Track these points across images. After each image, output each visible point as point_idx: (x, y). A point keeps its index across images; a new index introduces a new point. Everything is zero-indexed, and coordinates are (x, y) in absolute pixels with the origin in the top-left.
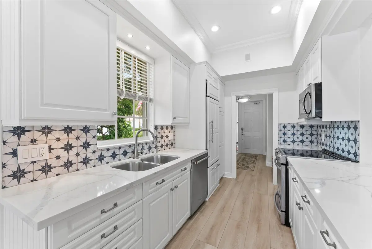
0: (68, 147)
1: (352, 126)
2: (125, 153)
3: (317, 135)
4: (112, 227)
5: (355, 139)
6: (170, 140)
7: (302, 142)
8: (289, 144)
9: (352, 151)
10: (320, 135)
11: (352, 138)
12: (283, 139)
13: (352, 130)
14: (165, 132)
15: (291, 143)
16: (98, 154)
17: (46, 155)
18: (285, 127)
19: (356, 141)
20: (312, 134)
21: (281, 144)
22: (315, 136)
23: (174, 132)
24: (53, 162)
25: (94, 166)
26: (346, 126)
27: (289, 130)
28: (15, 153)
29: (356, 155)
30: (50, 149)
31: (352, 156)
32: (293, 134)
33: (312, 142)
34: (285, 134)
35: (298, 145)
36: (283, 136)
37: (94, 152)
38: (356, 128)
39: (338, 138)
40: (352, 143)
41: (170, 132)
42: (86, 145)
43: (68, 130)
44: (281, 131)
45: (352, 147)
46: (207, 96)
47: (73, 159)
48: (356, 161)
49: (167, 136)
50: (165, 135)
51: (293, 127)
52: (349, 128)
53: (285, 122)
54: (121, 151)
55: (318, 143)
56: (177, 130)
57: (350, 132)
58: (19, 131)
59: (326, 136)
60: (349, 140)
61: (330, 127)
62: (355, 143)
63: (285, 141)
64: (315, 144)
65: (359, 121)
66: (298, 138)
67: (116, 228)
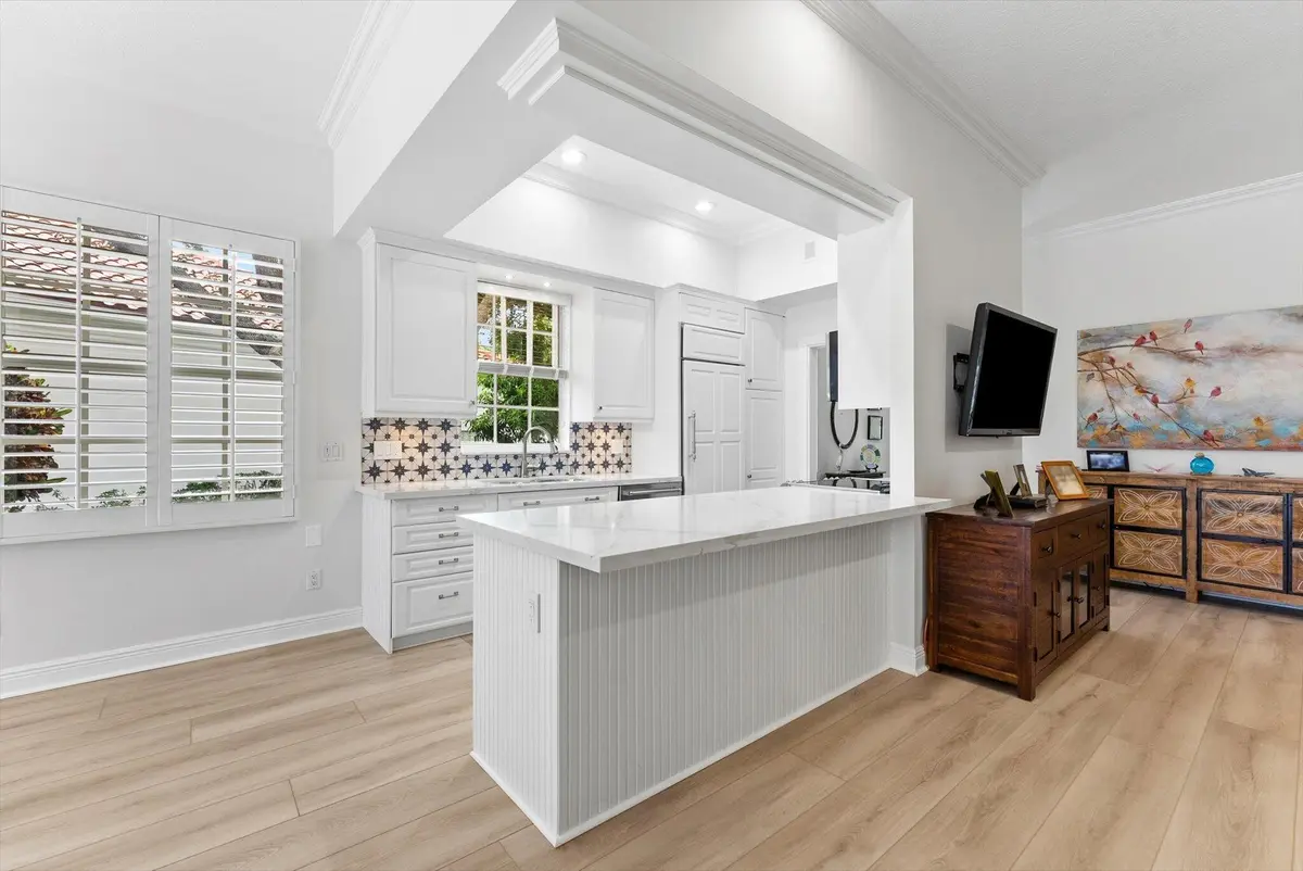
0: (423, 448)
2: (506, 467)
4: (452, 558)
6: (613, 455)
14: (599, 438)
16: (462, 462)
17: (399, 455)
23: (627, 438)
24: (407, 464)
25: (456, 479)
28: (371, 448)
30: (404, 448)
37: (456, 458)
41: (613, 438)
42: (445, 448)
43: (423, 425)
46: (682, 359)
47: (429, 463)
49: (606, 447)
50: (599, 443)
54: (501, 463)
56: (635, 435)
58: (375, 424)
67: (456, 560)
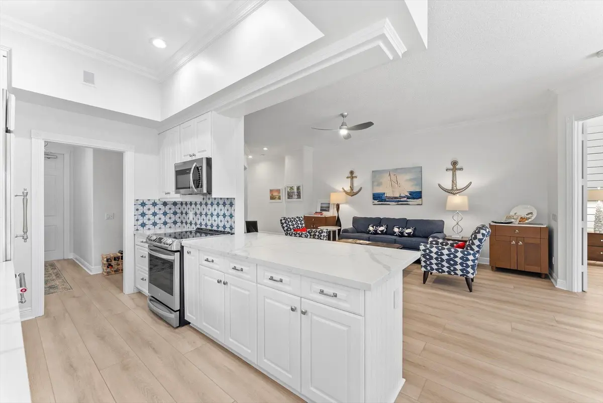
1: (228, 202)
3: (182, 213)
5: (231, 214)
7: (165, 223)
8: (149, 229)
9: (228, 226)
10: (186, 213)
11: (227, 214)
12: (140, 222)
13: (228, 206)
15: (151, 227)
18: (143, 204)
19: (231, 216)
20: (175, 213)
21: (137, 230)
22: (178, 215)
26: (221, 202)
27: (149, 209)
29: (231, 228)
31: (228, 230)
32: (154, 214)
33: (175, 223)
34: (143, 215)
35: (160, 228)
36: (140, 218)
38: (231, 204)
39: (212, 215)
40: (228, 218)
44: (137, 210)
45: (228, 222)
46: (7, 131)
48: (232, 234)
51: (154, 204)
52: (224, 204)
53: (143, 197)
55: (182, 222)
57: (226, 208)
59: (196, 214)
60: (224, 216)
61: (201, 204)
62: (231, 218)
63: (143, 225)
64: (179, 224)
65: (234, 199)
66: (160, 219)
